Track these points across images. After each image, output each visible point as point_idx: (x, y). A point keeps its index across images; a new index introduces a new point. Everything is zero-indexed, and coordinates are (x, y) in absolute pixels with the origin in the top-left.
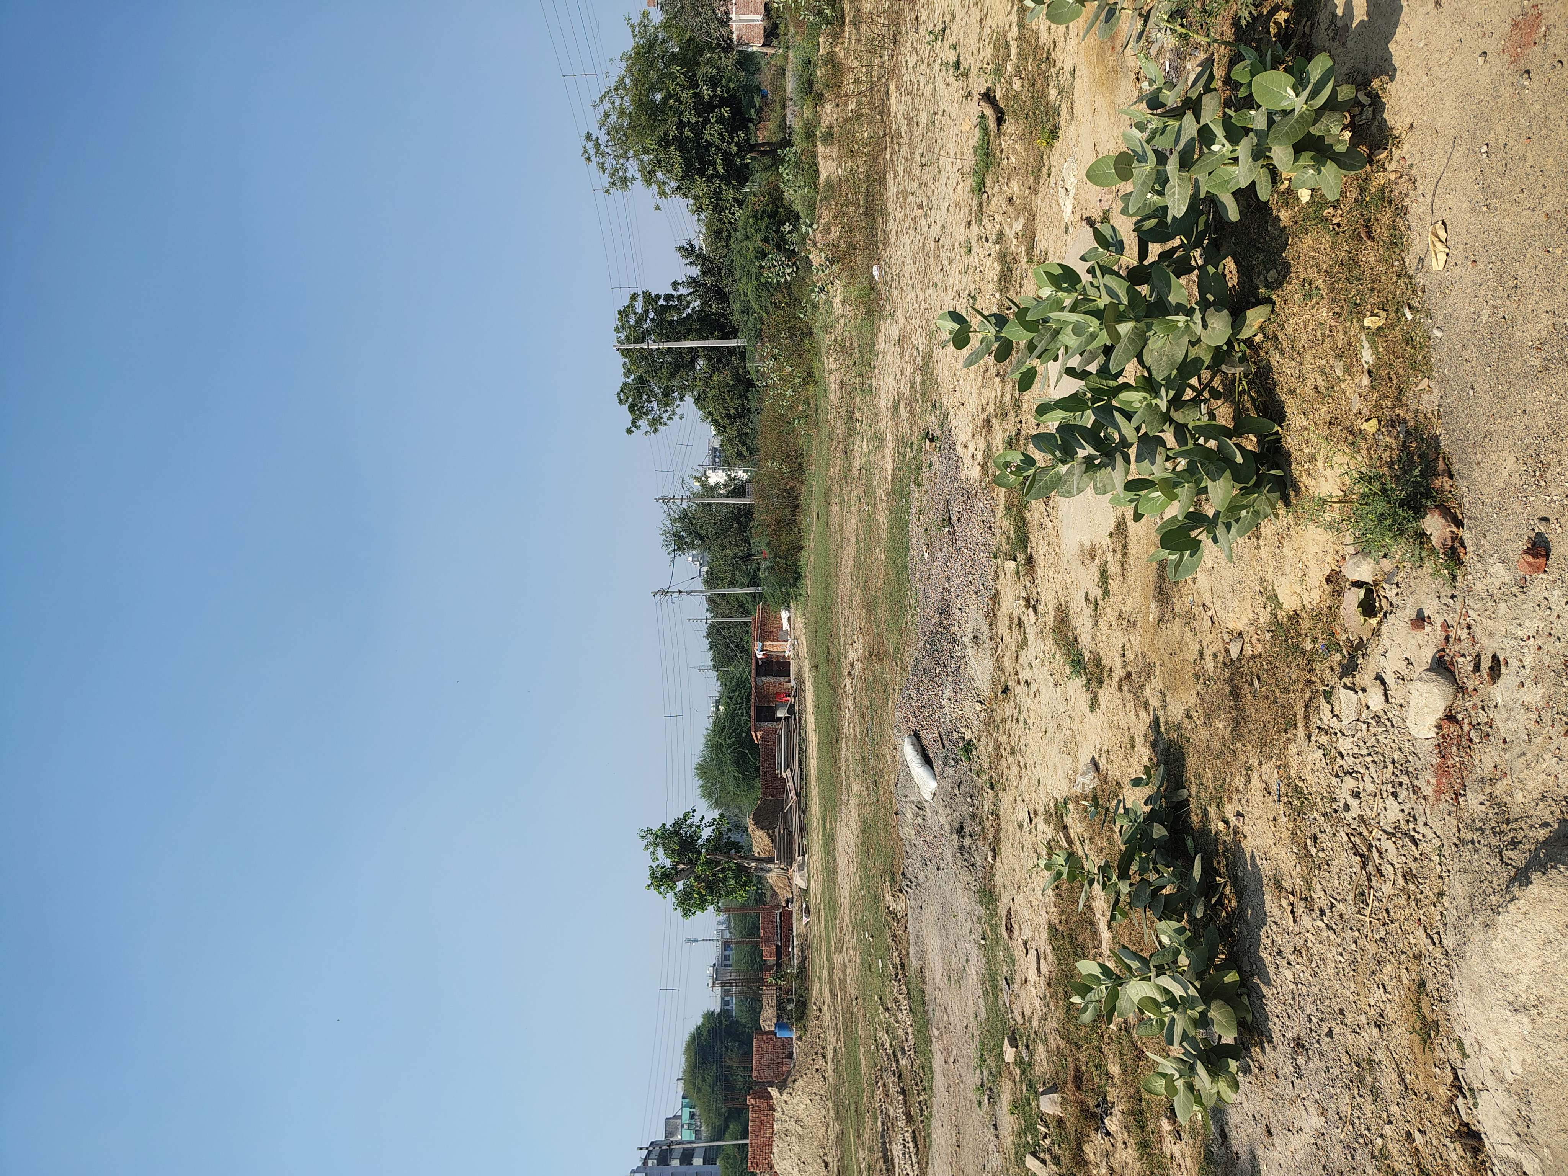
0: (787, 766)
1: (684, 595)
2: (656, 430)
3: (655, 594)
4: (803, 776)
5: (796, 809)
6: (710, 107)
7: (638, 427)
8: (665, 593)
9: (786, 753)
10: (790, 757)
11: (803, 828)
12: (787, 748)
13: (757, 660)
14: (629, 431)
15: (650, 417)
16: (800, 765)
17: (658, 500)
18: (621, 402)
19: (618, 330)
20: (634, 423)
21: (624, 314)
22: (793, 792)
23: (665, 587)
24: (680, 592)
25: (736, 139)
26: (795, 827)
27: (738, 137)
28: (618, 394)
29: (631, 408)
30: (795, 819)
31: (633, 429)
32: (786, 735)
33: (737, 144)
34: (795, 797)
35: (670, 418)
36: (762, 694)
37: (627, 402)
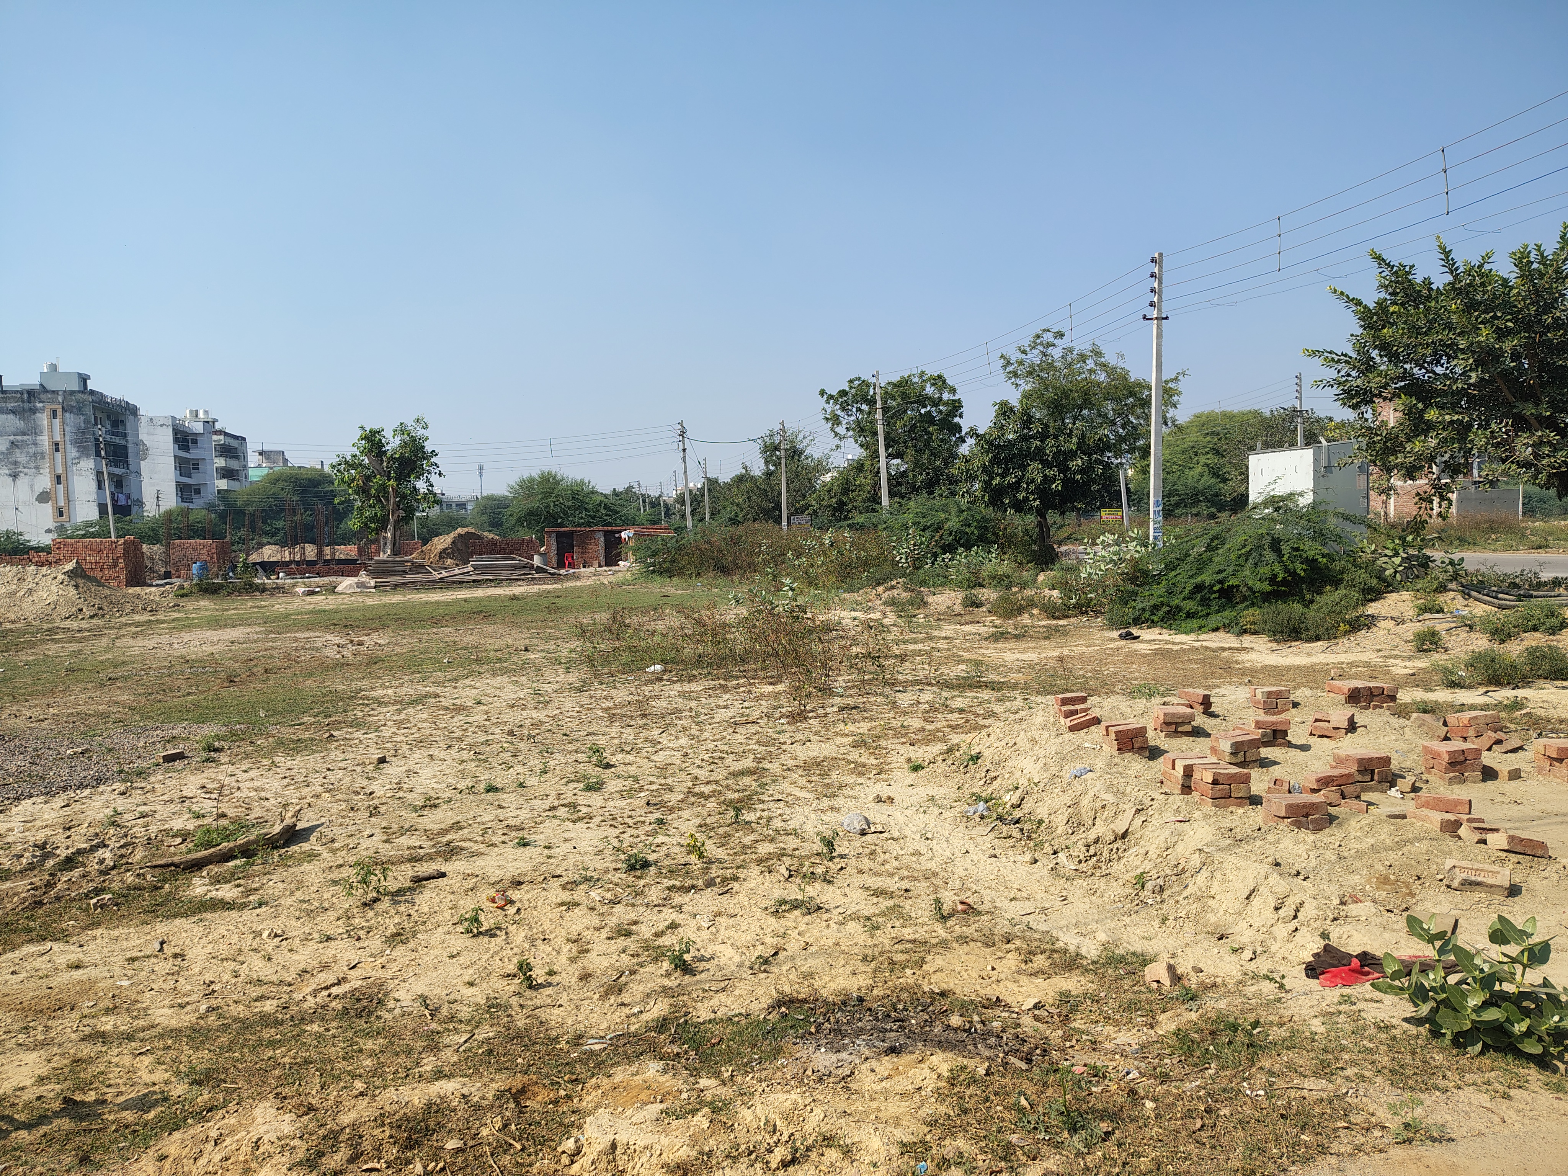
0: (475, 568)
1: (681, 454)
2: (827, 419)
3: (681, 424)
4: (460, 584)
5: (431, 578)
6: (1064, 469)
7: (828, 402)
8: (683, 434)
9: (492, 566)
10: (484, 570)
11: (395, 586)
12: (497, 566)
13: (620, 532)
14: (822, 392)
15: (839, 412)
16: (474, 581)
17: (782, 424)
18: (851, 381)
19: (922, 374)
20: (831, 397)
21: (940, 381)
22: (446, 574)
23: (689, 434)
24: (684, 450)
25: (1031, 497)
26: (409, 578)
27: (1034, 499)
28: (859, 378)
29: (843, 393)
30: (418, 577)
31: (825, 396)
32: (512, 566)
33: (1026, 499)
34: (439, 576)
35: (836, 434)
36: (585, 539)
37: (851, 387)
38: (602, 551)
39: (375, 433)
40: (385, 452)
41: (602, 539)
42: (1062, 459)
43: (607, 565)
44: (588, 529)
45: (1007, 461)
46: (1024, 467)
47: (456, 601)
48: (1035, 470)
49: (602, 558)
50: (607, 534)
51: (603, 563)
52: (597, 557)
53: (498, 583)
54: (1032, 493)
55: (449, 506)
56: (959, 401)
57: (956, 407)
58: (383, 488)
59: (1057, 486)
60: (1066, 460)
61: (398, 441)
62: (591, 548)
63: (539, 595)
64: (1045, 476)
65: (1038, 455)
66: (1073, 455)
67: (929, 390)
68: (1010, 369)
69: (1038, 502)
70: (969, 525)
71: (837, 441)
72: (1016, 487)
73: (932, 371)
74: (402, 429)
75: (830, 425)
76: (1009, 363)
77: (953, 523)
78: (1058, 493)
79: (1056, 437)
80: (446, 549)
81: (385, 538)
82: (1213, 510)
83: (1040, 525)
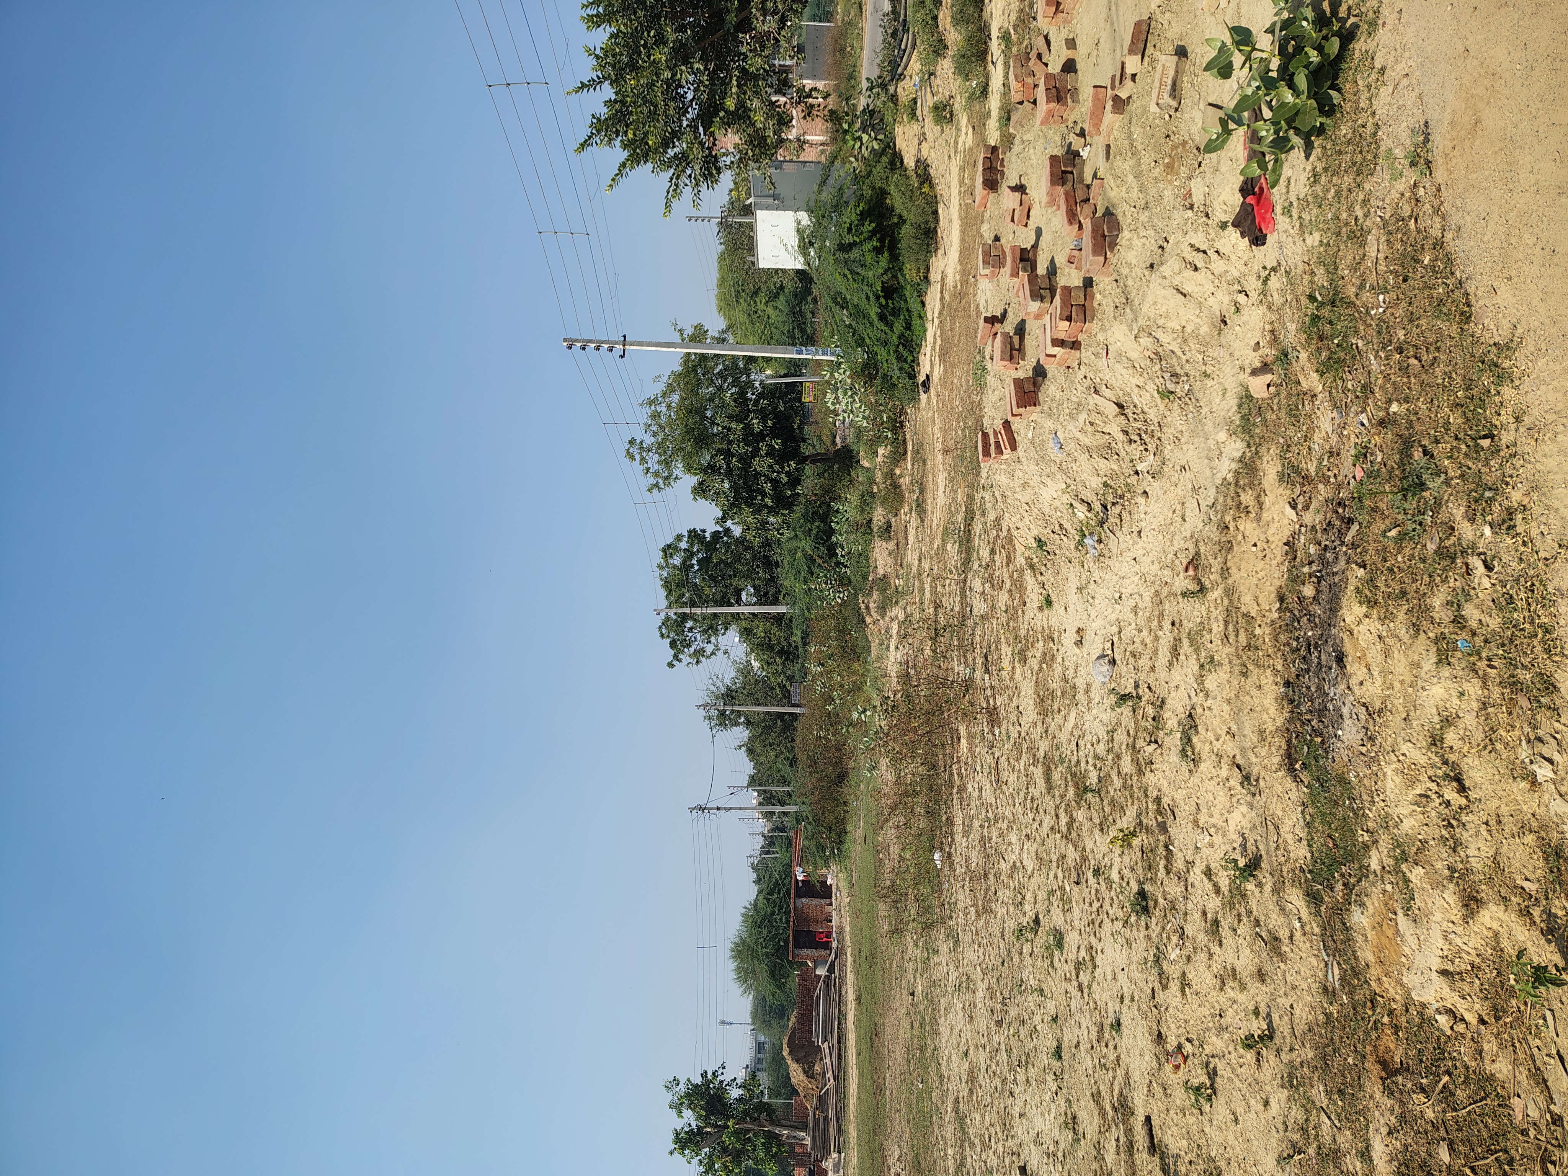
0: (825, 1039)
1: (722, 812)
2: (698, 662)
3: (692, 810)
4: (841, 1057)
5: (833, 1092)
7: (680, 661)
8: (702, 809)
9: (824, 1022)
10: (827, 1028)
11: (840, 1130)
12: (825, 1015)
14: (671, 665)
15: (692, 650)
16: (839, 1042)
17: (699, 707)
18: (662, 636)
19: (660, 567)
20: (676, 657)
21: (668, 551)
22: (830, 1073)
23: (702, 803)
24: (718, 808)
26: (832, 1113)
28: (660, 627)
29: (673, 644)
30: (832, 1103)
31: (675, 663)
32: (825, 1000)
34: (832, 1080)
35: (713, 653)
36: (802, 918)
37: (668, 636)
38: (815, 901)
39: (678, 1139)
40: (699, 1128)
41: (804, 900)
42: (752, 438)
43: (830, 897)
44: (792, 914)
45: (750, 490)
46: (757, 474)
47: (859, 1065)
48: (761, 464)
49: (823, 901)
50: (798, 895)
51: (828, 901)
52: (822, 907)
53: (842, 1017)
54: (782, 468)
55: (759, 1061)
56: (690, 532)
57: (695, 535)
58: (736, 1133)
59: (777, 444)
60: (752, 434)
61: (688, 1114)
62: (812, 912)
63: (857, 972)
64: (767, 455)
65: (747, 461)
66: (748, 427)
67: (677, 561)
68: (661, 485)
69: (792, 463)
70: (810, 530)
71: (720, 653)
72: (775, 483)
73: (659, 557)
74: (678, 1107)
75: (703, 659)
76: (657, 485)
77: (807, 545)
78: (784, 443)
79: (730, 443)
80: (804, 1070)
81: (788, 1137)
82: (809, 299)
83: (813, 462)
